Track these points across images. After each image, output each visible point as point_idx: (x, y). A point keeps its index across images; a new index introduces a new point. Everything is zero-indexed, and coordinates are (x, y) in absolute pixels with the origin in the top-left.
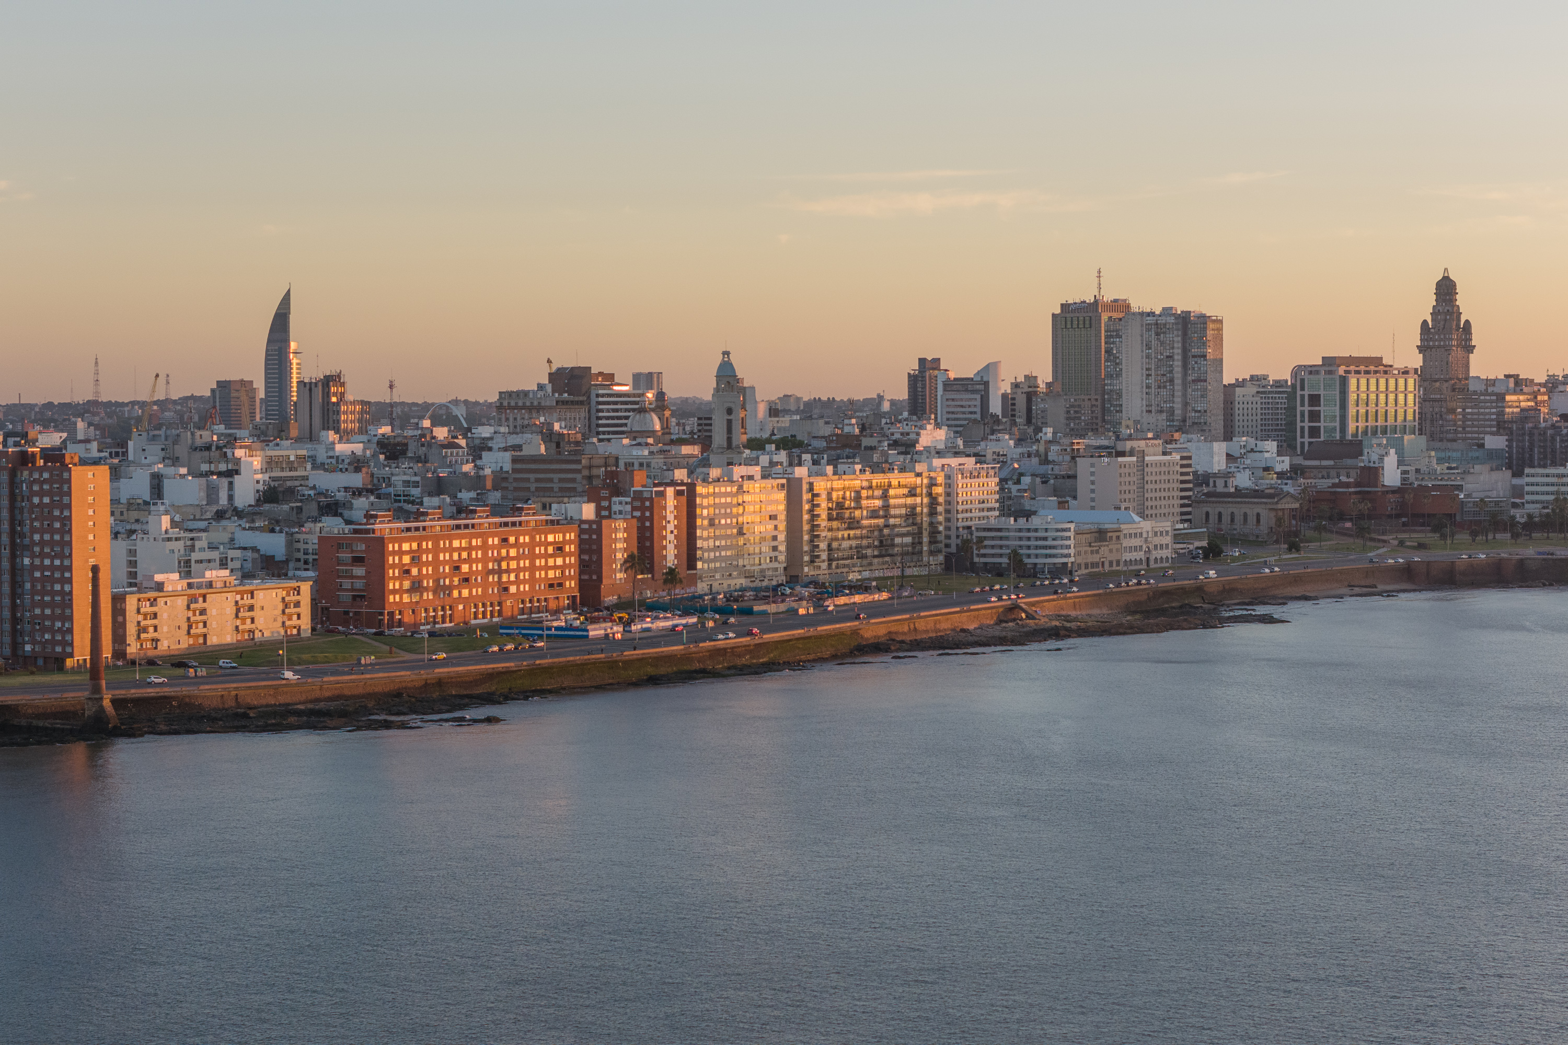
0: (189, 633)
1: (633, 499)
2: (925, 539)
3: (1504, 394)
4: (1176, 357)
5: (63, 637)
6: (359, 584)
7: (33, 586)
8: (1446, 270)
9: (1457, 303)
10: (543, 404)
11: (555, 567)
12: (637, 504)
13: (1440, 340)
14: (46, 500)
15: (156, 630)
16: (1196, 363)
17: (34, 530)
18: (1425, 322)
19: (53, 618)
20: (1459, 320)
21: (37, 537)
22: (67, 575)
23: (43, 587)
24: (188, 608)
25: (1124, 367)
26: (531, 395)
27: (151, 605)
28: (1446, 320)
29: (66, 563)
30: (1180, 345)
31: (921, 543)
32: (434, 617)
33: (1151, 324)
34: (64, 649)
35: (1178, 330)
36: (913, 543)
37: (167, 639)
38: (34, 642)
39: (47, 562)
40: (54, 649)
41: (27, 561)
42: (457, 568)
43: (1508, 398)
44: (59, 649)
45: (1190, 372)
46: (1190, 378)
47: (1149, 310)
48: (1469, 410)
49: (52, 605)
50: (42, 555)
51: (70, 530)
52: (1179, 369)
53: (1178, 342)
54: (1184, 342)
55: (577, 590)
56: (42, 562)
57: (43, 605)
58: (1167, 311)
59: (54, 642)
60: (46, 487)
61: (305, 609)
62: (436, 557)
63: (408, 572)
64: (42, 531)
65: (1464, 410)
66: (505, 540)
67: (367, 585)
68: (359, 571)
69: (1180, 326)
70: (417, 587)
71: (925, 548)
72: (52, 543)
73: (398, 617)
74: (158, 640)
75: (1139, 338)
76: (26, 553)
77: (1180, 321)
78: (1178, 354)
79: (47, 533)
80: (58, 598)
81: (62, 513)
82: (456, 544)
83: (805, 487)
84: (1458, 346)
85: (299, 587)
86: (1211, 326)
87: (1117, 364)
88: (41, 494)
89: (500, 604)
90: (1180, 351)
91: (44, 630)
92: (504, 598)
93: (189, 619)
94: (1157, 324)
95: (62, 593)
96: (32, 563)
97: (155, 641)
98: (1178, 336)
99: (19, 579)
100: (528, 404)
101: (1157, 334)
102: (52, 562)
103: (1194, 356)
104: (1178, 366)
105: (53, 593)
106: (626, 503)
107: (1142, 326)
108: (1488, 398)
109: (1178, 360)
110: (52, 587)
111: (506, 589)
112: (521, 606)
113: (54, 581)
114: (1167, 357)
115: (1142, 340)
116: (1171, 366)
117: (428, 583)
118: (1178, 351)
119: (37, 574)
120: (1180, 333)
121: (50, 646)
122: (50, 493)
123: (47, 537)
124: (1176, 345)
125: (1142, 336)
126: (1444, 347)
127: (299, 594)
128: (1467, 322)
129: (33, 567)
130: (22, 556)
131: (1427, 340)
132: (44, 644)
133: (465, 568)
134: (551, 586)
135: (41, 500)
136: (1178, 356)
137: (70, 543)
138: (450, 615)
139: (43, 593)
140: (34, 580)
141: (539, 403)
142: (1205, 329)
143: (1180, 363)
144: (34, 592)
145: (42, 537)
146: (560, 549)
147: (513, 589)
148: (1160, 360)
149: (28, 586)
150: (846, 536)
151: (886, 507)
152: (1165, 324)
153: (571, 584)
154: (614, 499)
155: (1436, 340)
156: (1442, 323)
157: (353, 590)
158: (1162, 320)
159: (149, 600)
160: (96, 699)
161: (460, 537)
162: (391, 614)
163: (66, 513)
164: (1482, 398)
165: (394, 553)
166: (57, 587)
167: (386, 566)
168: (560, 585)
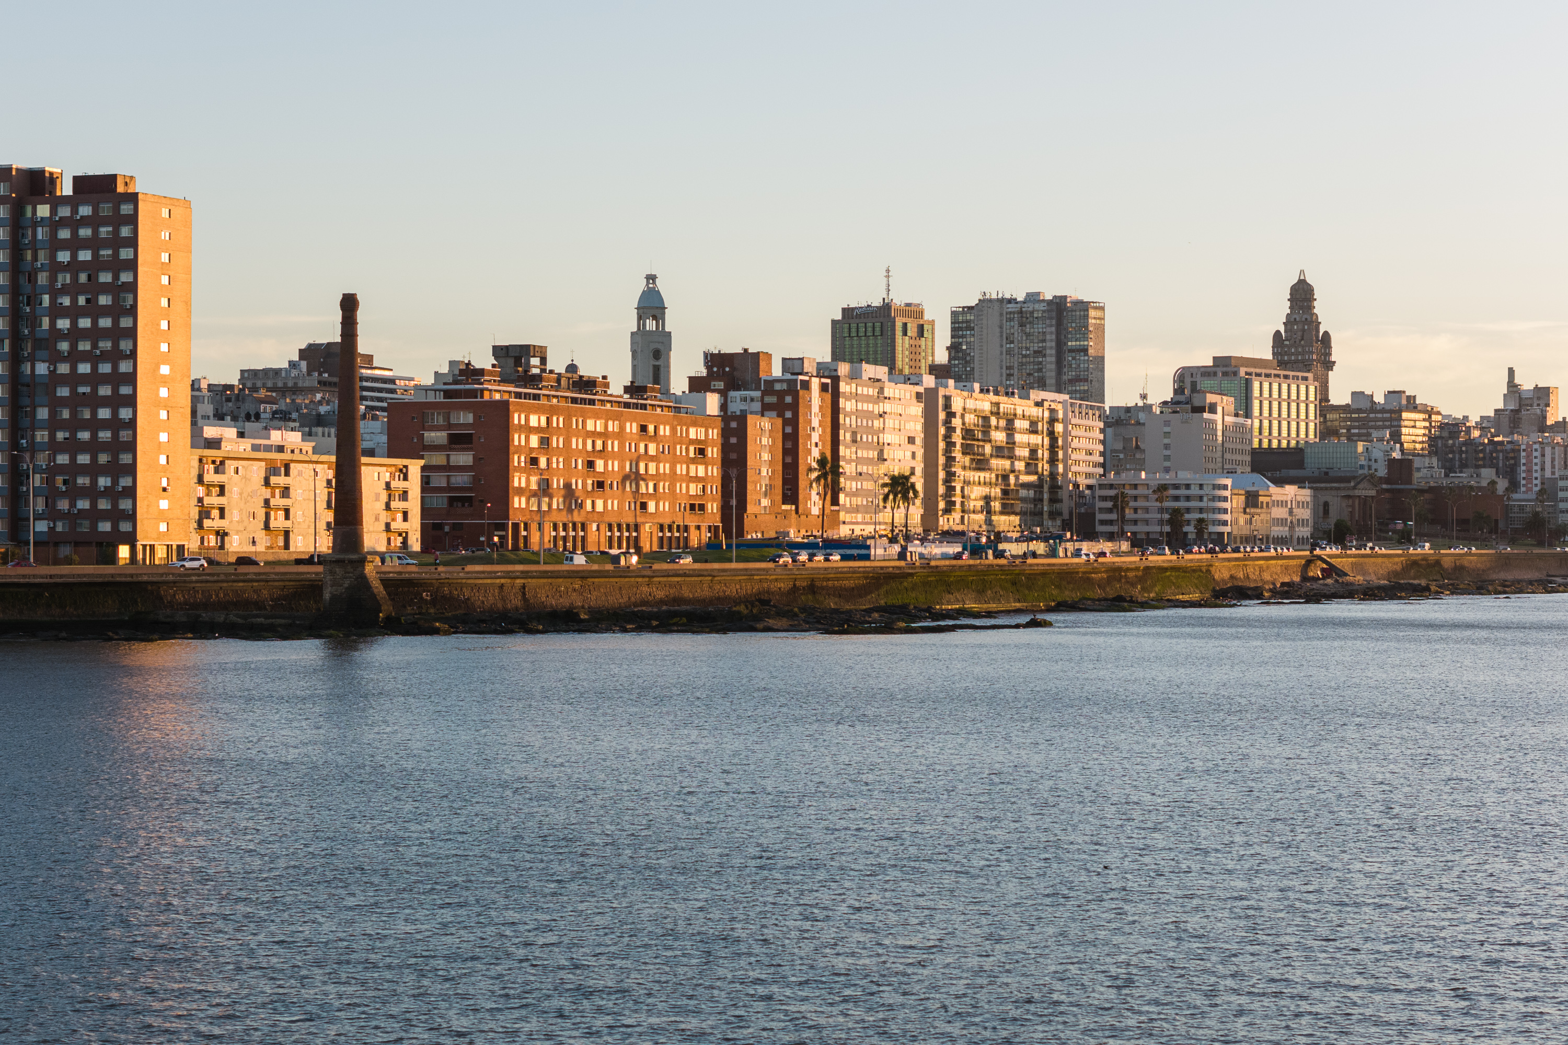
0: (267, 527)
1: (765, 393)
2: (1046, 496)
3: (1400, 411)
4: (1048, 352)
5: (115, 505)
6: (461, 479)
7: (53, 414)
8: (1302, 272)
9: (1315, 311)
10: (300, 385)
11: (697, 479)
12: (769, 399)
13: (1297, 354)
14: (85, 256)
15: (222, 516)
16: (1074, 358)
17: (56, 312)
18: (1278, 333)
19: (94, 470)
20: (1318, 331)
21: (63, 324)
22: (125, 390)
23: (74, 414)
24: (267, 483)
25: (976, 365)
26: (283, 374)
27: (217, 471)
28: (1303, 330)
29: (124, 367)
30: (1054, 337)
31: (1041, 500)
32: (565, 539)
33: (1014, 313)
34: (115, 526)
35: (1051, 318)
36: (1035, 500)
37: (237, 532)
38: (52, 514)
39: (84, 368)
40: (94, 526)
41: (42, 369)
42: (591, 464)
43: (1405, 415)
44: (105, 527)
45: (1065, 370)
46: (1065, 378)
47: (1008, 296)
48: (1356, 431)
49: (93, 447)
50: (74, 357)
51: (134, 307)
52: (1053, 366)
53: (1051, 333)
54: (1058, 334)
55: (718, 518)
56: (74, 368)
57: (73, 446)
58: (1033, 298)
59: (95, 515)
60: (85, 232)
61: (414, 505)
62: (567, 442)
63: (534, 461)
64: (74, 313)
65: (1348, 430)
66: (644, 428)
67: (476, 479)
68: (464, 458)
69: (1054, 314)
70: (545, 489)
71: (1045, 509)
72: (95, 334)
73: (524, 533)
74: (226, 534)
75: (998, 330)
76: (40, 354)
77: (1054, 307)
78: (1051, 348)
79: (85, 315)
80: (105, 435)
81: (116, 277)
82: (590, 425)
83: (941, 402)
84: (1318, 361)
85: (406, 467)
86: (1092, 313)
87: (967, 362)
88: (75, 245)
89: (637, 528)
90: (1053, 344)
91: (74, 493)
92: (639, 520)
93: (267, 502)
94: (1021, 312)
95: (116, 424)
96: (53, 372)
97: (222, 535)
98: (1051, 326)
99: (26, 401)
100: (280, 384)
101: (1022, 325)
102: (94, 368)
103: (1071, 351)
104: (1051, 363)
105: (95, 425)
106: (752, 400)
107: (1001, 315)
108: (1379, 415)
109: (1051, 355)
110: (94, 414)
111: (644, 506)
112: (660, 534)
113: (96, 402)
114: (1035, 352)
115: (1001, 332)
116: (1040, 363)
117: (557, 483)
118: (1051, 344)
119: (63, 392)
120: (1054, 322)
121: (86, 523)
122: (94, 244)
123: (85, 323)
124: (1048, 337)
125: (1001, 327)
126: (1303, 361)
127: (406, 478)
128: (1326, 333)
129: (55, 379)
130: (33, 360)
131: (1281, 354)
132: (73, 517)
133: (600, 465)
134: (692, 507)
135: (74, 256)
136: (1051, 351)
137: (132, 333)
138: (583, 538)
139: (75, 424)
140: (55, 404)
141: (295, 384)
142: (1086, 317)
143: (1053, 359)
144: (54, 424)
145: (74, 323)
146: (702, 452)
147: (651, 507)
148: (1025, 356)
149: (43, 413)
150: (977, 479)
151: (1011, 443)
152: (1032, 313)
153: (713, 507)
154: (732, 394)
155: (1293, 354)
156: (1300, 334)
157: (449, 489)
158: (1030, 307)
159: (214, 462)
160: (351, 562)
161: (596, 416)
162: (516, 526)
163: (125, 277)
164: (1372, 415)
165: (520, 428)
166: (104, 413)
167: (512, 449)
168: (702, 507)
